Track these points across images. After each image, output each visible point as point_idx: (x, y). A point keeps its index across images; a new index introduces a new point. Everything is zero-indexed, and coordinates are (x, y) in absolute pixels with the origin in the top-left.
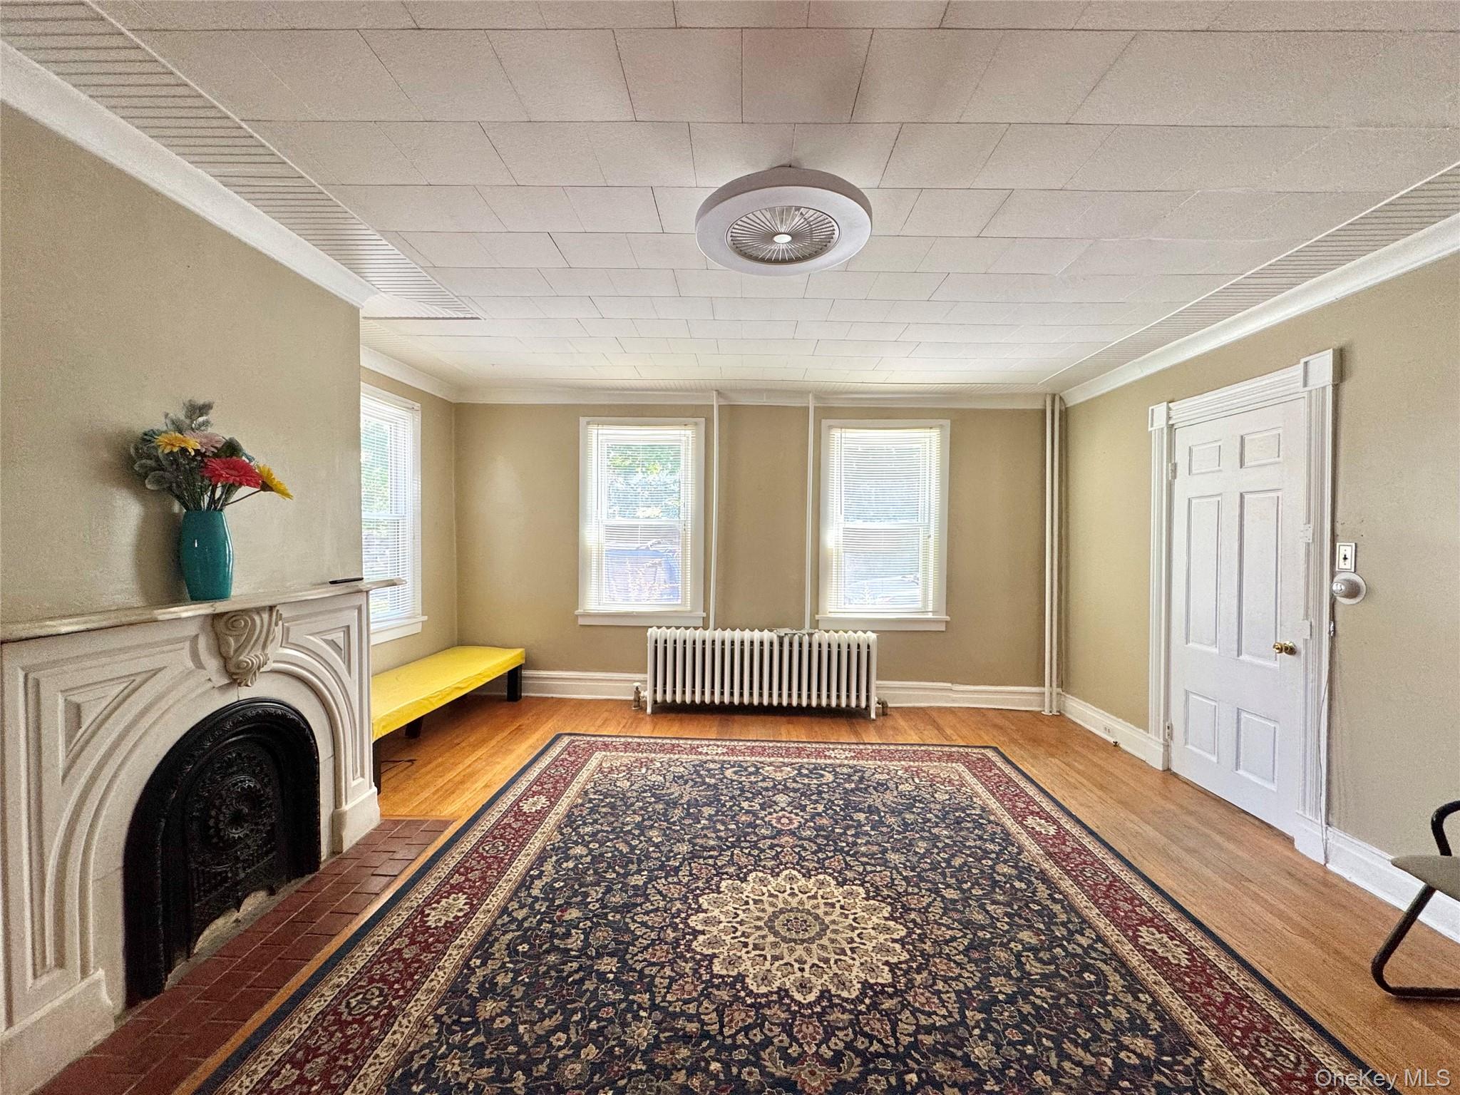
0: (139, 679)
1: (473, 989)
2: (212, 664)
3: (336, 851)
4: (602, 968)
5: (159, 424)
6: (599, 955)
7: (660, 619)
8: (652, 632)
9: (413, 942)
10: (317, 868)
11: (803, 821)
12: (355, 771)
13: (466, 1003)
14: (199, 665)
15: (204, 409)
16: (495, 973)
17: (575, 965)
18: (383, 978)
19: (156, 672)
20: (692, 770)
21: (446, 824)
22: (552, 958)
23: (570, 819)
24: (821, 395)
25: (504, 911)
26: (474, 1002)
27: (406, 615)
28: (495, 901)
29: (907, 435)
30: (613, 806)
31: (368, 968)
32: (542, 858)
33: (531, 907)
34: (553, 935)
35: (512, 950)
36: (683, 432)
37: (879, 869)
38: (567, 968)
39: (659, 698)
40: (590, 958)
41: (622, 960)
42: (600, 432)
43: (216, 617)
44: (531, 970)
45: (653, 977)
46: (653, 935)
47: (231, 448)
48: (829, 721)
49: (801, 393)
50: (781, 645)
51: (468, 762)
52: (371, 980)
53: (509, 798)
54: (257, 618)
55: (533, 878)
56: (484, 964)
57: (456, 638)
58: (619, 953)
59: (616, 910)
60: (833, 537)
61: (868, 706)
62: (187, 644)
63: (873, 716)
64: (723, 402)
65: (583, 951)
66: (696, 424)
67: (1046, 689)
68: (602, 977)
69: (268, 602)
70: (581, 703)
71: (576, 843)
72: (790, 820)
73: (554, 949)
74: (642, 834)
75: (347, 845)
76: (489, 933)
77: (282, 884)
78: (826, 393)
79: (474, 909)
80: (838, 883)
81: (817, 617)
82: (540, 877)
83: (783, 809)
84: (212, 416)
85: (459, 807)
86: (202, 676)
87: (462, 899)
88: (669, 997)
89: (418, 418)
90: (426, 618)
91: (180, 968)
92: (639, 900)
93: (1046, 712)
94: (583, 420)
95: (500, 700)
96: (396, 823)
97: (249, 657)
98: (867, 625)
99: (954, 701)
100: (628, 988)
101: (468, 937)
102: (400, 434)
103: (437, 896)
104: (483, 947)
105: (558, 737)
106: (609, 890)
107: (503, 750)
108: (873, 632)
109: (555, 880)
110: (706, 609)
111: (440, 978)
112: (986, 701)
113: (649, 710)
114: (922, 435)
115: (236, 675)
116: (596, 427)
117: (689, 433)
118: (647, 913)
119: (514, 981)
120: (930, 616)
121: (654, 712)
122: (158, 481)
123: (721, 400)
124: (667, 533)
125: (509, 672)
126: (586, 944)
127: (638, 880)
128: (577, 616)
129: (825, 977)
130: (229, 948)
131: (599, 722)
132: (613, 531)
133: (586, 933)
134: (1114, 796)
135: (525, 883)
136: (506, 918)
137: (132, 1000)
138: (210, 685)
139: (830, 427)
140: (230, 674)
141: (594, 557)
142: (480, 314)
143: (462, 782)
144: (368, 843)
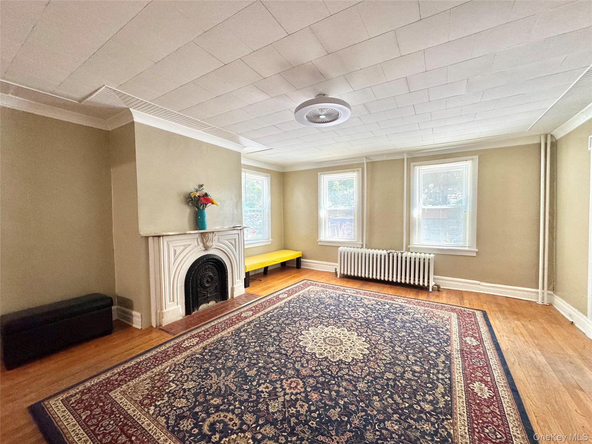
0: (187, 246)
1: (242, 330)
2: (201, 245)
3: (232, 297)
4: (272, 335)
5: (193, 190)
6: (274, 332)
7: (343, 244)
8: (340, 249)
9: (236, 318)
10: (227, 300)
11: (363, 317)
12: (238, 278)
13: (239, 331)
14: (199, 245)
15: (202, 186)
16: (249, 328)
17: (266, 332)
18: (227, 323)
19: (190, 245)
20: (338, 295)
21: (259, 296)
22: (262, 329)
23: (290, 301)
24: (409, 152)
25: (259, 317)
26: (241, 332)
27: (266, 238)
28: (258, 315)
29: (455, 165)
30: (304, 301)
31: (225, 320)
32: (276, 309)
33: (266, 318)
34: (266, 325)
35: (255, 325)
36: (353, 174)
37: (377, 335)
38: (264, 332)
39: (342, 272)
40: (271, 332)
41: (278, 335)
42: (324, 177)
43: (202, 233)
44: (256, 330)
45: (283, 340)
46: (290, 332)
47: (206, 195)
48: (409, 289)
49: (402, 153)
50: (389, 256)
51: (275, 283)
52: (225, 323)
53: (278, 293)
54: (210, 235)
55: (270, 312)
56: (247, 326)
57: (283, 247)
58: (278, 333)
59: (285, 324)
60: (417, 213)
61: (428, 286)
62: (196, 240)
63: (431, 290)
64: (368, 161)
65: (270, 330)
66: (358, 171)
67: (540, 290)
68: (271, 336)
69: (213, 231)
70: (318, 272)
71: (287, 307)
72: (358, 316)
73: (264, 328)
74: (307, 309)
75: (235, 297)
76: (252, 321)
77: (219, 301)
78: (412, 151)
79: (253, 315)
80: (348, 330)
81: (409, 246)
82: (272, 312)
83: (359, 312)
84: (204, 187)
85: (264, 294)
86: (199, 247)
87: (252, 312)
88: (283, 345)
89: (269, 179)
90: (272, 240)
91: (196, 311)
92: (293, 323)
93: (540, 302)
94: (319, 173)
95: (292, 268)
96: (248, 294)
97: (209, 244)
98: (430, 251)
99: (480, 290)
100: (275, 340)
101: (248, 320)
102: (264, 184)
103: (247, 310)
104: (249, 324)
105: (304, 280)
106: (287, 319)
107: (286, 281)
108: (433, 254)
109: (275, 314)
110: (362, 241)
111: (237, 326)
112: (500, 292)
113: (338, 276)
114: (462, 164)
115: (206, 248)
116: (323, 175)
117: (356, 174)
118: (293, 327)
119: (251, 331)
120: (467, 248)
121: (340, 277)
122: (192, 203)
123: (367, 160)
124: (348, 213)
125: (297, 258)
126: (272, 329)
127: (296, 319)
128: (318, 241)
129: (330, 354)
130: (205, 311)
131: (319, 278)
132: (330, 212)
133: (274, 327)
134: (536, 341)
135: (267, 313)
136: (258, 319)
137: (186, 314)
138: (200, 249)
139: (415, 166)
140: (205, 247)
141: (323, 221)
142: (273, 148)
143: (270, 288)
144: (240, 297)
